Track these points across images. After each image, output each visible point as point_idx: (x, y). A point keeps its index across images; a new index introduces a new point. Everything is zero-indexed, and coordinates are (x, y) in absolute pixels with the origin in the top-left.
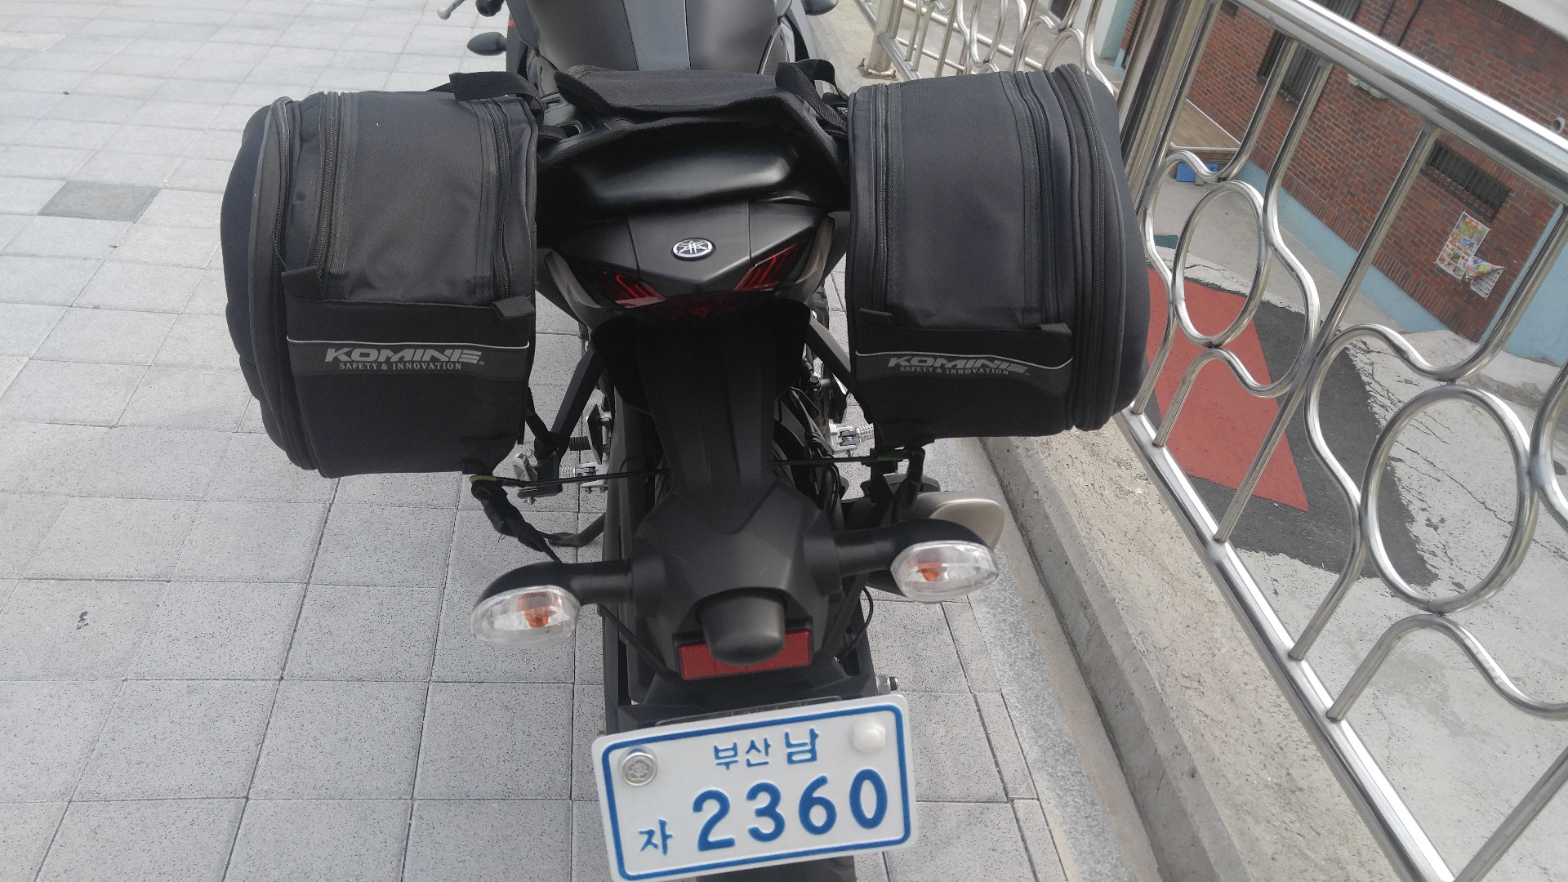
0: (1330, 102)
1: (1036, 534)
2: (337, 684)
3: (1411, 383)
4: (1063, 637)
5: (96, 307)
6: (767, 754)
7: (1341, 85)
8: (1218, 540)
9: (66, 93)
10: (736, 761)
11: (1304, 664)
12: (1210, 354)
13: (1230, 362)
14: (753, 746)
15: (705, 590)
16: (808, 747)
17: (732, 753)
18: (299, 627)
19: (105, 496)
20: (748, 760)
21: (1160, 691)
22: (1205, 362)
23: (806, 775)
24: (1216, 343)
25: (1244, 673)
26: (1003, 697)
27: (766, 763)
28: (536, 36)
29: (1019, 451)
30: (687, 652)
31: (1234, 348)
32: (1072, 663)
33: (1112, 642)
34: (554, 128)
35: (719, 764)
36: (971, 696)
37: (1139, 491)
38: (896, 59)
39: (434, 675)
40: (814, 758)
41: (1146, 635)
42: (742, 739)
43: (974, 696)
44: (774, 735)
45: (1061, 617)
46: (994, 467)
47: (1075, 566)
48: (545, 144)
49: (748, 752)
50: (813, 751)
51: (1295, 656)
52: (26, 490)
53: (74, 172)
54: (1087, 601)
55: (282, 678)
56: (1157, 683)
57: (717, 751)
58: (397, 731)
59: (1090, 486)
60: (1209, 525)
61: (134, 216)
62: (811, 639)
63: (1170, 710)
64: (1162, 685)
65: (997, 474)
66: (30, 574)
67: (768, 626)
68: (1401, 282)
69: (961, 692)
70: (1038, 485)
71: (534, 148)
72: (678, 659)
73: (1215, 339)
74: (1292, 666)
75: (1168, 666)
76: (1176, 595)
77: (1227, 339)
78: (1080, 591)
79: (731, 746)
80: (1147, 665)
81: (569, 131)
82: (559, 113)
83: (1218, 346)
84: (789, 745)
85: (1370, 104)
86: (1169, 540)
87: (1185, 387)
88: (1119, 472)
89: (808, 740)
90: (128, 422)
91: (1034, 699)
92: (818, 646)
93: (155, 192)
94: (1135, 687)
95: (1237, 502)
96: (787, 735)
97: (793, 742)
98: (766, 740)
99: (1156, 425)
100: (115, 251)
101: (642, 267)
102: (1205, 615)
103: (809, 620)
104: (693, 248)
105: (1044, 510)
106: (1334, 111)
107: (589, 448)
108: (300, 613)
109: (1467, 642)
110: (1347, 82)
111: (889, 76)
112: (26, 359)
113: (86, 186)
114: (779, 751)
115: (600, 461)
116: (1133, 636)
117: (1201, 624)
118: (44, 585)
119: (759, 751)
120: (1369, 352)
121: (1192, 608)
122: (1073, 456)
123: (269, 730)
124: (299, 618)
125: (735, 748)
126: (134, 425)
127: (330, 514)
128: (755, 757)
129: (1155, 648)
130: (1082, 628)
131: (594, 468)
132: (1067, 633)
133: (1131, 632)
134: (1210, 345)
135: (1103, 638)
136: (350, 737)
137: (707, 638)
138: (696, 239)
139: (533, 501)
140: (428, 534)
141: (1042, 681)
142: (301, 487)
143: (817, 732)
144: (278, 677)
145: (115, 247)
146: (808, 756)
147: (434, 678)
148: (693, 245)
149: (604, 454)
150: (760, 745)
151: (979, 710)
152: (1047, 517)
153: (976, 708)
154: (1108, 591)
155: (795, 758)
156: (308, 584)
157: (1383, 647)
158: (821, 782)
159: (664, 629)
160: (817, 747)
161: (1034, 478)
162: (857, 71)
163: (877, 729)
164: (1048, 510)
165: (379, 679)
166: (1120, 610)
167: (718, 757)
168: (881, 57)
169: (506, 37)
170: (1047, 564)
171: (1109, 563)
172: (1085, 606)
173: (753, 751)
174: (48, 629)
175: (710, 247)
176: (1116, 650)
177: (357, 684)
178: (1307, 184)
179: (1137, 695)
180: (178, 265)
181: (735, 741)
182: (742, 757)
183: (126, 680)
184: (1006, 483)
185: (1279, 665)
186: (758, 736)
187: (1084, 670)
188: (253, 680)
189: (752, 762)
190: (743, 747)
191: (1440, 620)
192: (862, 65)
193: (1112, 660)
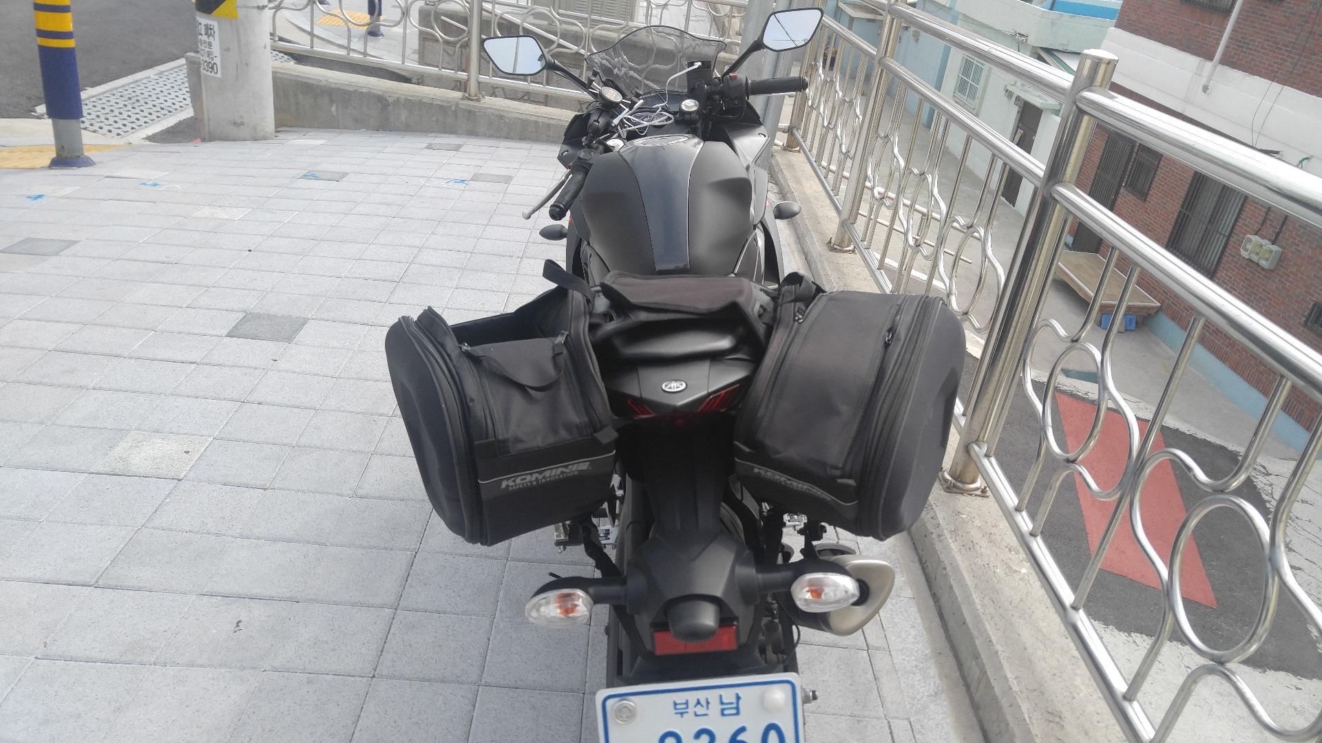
0: (1226, 270)
1: (944, 600)
2: (413, 682)
3: (1307, 502)
4: (961, 682)
5: (259, 404)
6: (708, 708)
7: (1235, 257)
8: (1075, 608)
9: (250, 251)
10: (687, 712)
11: (1135, 704)
12: (1068, 468)
13: (1081, 473)
14: (699, 702)
15: (669, 597)
16: (735, 706)
17: (684, 706)
18: (388, 640)
19: (258, 538)
20: (695, 712)
21: (1028, 722)
22: (1065, 474)
23: (732, 724)
24: (1071, 459)
25: (1098, 714)
26: (910, 724)
27: (706, 715)
28: (588, 234)
29: (933, 536)
30: (659, 636)
31: (1084, 463)
32: (967, 701)
33: (994, 683)
34: (599, 315)
35: (677, 713)
36: (886, 722)
37: (1024, 571)
38: (855, 240)
39: (483, 680)
40: (738, 713)
41: (1021, 679)
42: (692, 697)
43: (889, 722)
44: (712, 695)
45: (960, 665)
46: (916, 549)
47: (971, 626)
48: (593, 327)
49: (696, 706)
50: (737, 708)
51: (1128, 697)
52: (205, 531)
53: (252, 306)
54: (978, 652)
55: (374, 676)
56: (1026, 717)
57: (675, 704)
58: (454, 719)
59: (986, 565)
60: (1068, 597)
61: (289, 340)
62: (737, 631)
63: (1036, 738)
64: (1030, 718)
65: (917, 553)
66: (204, 591)
67: (708, 617)
68: (1297, 418)
69: (879, 718)
70: (947, 563)
71: (587, 329)
72: (653, 643)
73: (1071, 456)
74: (1126, 705)
75: (1036, 704)
76: (1047, 651)
77: (1080, 455)
78: (973, 645)
79: (684, 701)
80: (1019, 702)
81: (607, 316)
82: (602, 304)
83: (1073, 462)
84: (722, 703)
85: (1261, 273)
86: (1044, 609)
87: (1052, 491)
88: (1010, 555)
89: (734, 700)
90: (276, 486)
91: (935, 726)
92: (743, 639)
93: (305, 321)
94: (1010, 719)
95: (1087, 578)
96: (721, 696)
97: (725, 701)
98: (707, 699)
99: (1033, 517)
100: (275, 363)
101: (644, 396)
102: (1069, 667)
103: (736, 619)
104: (675, 386)
105: (950, 583)
106: (1231, 278)
107: (606, 516)
108: (389, 630)
109: (1239, 684)
110: (1240, 255)
111: (850, 251)
112: (211, 439)
113: (258, 317)
114: (715, 707)
115: (613, 525)
116: (1010, 679)
117: (1064, 674)
118: (214, 600)
119: (702, 706)
120: (1268, 474)
121: (1059, 661)
122: (974, 542)
123: (362, 713)
124: (388, 633)
125: (687, 703)
126: (281, 489)
127: (416, 559)
128: (700, 710)
129: (1027, 689)
130: (974, 673)
131: (609, 530)
132: (964, 677)
133: (1008, 676)
134: (1068, 461)
135: (988, 681)
136: (420, 722)
137: (671, 628)
138: (676, 380)
139: (565, 549)
140: (485, 578)
141: (942, 713)
142: (395, 539)
143: (740, 695)
144: (372, 676)
145: (275, 360)
146: (734, 711)
147: (483, 683)
148: (674, 384)
149: (617, 520)
150: (703, 702)
151: (891, 733)
152: (951, 587)
153: (889, 731)
154: (993, 645)
155: (726, 712)
156: (396, 609)
157: (1185, 690)
158: (742, 730)
159: (643, 622)
160: (741, 706)
161: (942, 557)
162: (825, 247)
163: (779, 695)
164: (953, 582)
165: (443, 681)
166: (1002, 660)
167: (676, 709)
168: (844, 237)
169: (567, 227)
170: (952, 624)
171: (996, 624)
172: (977, 656)
173: (699, 706)
174: (214, 631)
175: (684, 385)
176: (997, 691)
177: (427, 684)
178: (1211, 334)
179: (1011, 725)
180: (317, 375)
181: (688, 698)
182: (691, 709)
183: (265, 671)
184: (924, 561)
185: (1117, 705)
186: (702, 695)
187: (975, 707)
188: (353, 676)
189: (698, 713)
190: (692, 703)
191: (1221, 668)
192: (830, 242)
193: (995, 699)
